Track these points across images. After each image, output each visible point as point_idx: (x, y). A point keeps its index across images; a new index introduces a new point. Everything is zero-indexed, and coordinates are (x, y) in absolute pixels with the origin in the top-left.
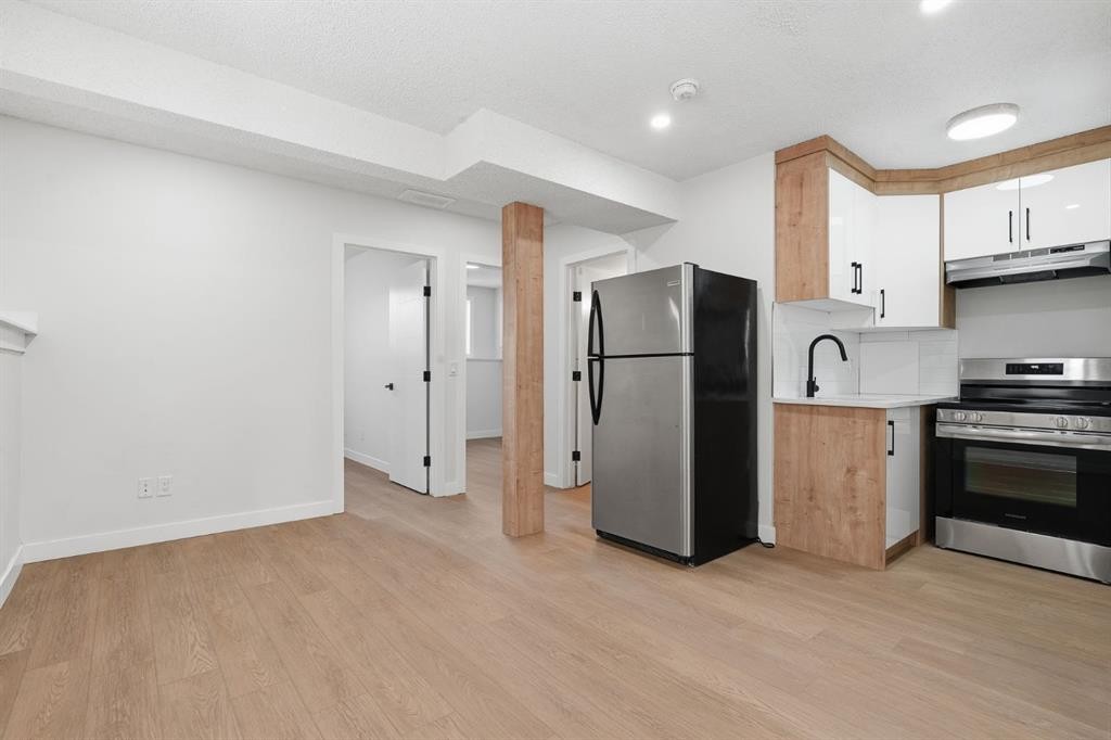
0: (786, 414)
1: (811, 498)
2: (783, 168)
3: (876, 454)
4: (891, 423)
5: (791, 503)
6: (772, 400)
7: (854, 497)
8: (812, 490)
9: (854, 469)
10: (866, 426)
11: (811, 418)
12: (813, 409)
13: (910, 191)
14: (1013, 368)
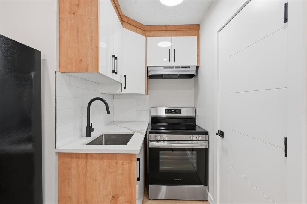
4: (138, 160)
6: (56, 151)
9: (117, 196)
10: (125, 165)
11: (87, 162)
12: (87, 156)
13: (136, 31)
14: (167, 111)
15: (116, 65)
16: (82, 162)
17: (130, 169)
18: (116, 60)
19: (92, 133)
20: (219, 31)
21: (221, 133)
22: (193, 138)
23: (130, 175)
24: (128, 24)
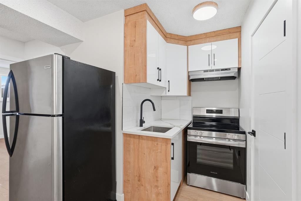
0: (128, 139)
1: (139, 181)
2: (128, 18)
3: (166, 160)
4: (173, 144)
5: (131, 182)
6: (122, 132)
7: (157, 180)
8: (139, 176)
9: (157, 167)
10: (163, 146)
11: (139, 141)
12: (140, 137)
13: (178, 43)
14: (208, 111)
15: (160, 75)
16: (137, 141)
17: (166, 150)
18: (160, 71)
19: (143, 124)
20: (252, 35)
21: (254, 132)
22: (229, 136)
23: (166, 154)
24: (171, 39)
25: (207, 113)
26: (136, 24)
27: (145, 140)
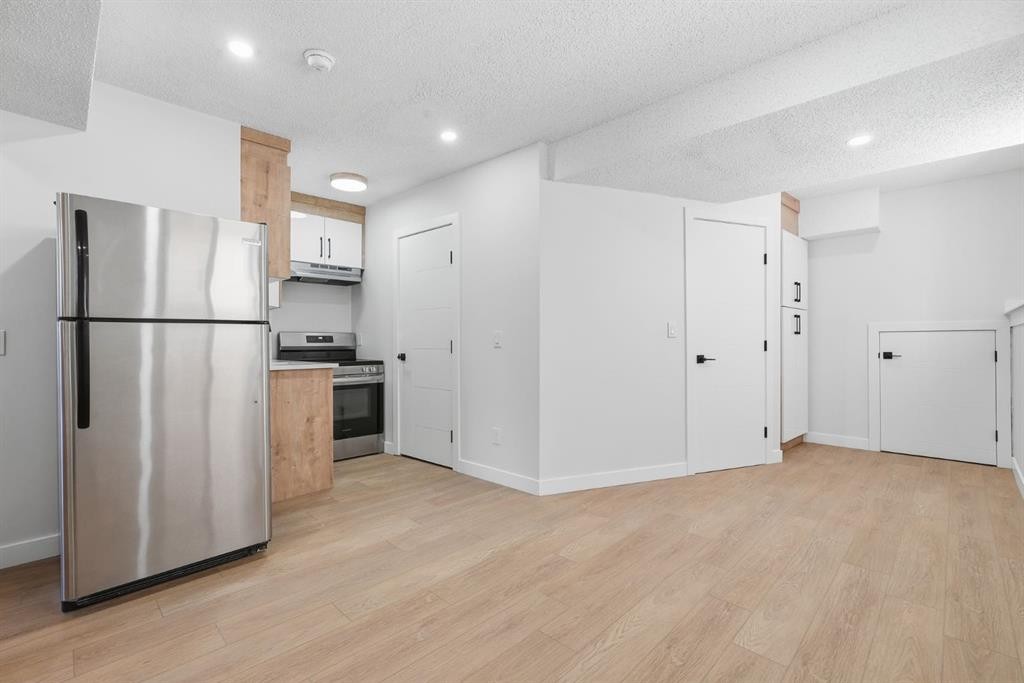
1: (277, 453)
3: (327, 402)
7: (312, 440)
8: (278, 445)
14: (310, 339)
17: (327, 387)
21: (403, 356)
22: (366, 370)
25: (308, 342)
26: (268, 167)
27: (288, 377)
